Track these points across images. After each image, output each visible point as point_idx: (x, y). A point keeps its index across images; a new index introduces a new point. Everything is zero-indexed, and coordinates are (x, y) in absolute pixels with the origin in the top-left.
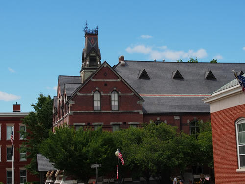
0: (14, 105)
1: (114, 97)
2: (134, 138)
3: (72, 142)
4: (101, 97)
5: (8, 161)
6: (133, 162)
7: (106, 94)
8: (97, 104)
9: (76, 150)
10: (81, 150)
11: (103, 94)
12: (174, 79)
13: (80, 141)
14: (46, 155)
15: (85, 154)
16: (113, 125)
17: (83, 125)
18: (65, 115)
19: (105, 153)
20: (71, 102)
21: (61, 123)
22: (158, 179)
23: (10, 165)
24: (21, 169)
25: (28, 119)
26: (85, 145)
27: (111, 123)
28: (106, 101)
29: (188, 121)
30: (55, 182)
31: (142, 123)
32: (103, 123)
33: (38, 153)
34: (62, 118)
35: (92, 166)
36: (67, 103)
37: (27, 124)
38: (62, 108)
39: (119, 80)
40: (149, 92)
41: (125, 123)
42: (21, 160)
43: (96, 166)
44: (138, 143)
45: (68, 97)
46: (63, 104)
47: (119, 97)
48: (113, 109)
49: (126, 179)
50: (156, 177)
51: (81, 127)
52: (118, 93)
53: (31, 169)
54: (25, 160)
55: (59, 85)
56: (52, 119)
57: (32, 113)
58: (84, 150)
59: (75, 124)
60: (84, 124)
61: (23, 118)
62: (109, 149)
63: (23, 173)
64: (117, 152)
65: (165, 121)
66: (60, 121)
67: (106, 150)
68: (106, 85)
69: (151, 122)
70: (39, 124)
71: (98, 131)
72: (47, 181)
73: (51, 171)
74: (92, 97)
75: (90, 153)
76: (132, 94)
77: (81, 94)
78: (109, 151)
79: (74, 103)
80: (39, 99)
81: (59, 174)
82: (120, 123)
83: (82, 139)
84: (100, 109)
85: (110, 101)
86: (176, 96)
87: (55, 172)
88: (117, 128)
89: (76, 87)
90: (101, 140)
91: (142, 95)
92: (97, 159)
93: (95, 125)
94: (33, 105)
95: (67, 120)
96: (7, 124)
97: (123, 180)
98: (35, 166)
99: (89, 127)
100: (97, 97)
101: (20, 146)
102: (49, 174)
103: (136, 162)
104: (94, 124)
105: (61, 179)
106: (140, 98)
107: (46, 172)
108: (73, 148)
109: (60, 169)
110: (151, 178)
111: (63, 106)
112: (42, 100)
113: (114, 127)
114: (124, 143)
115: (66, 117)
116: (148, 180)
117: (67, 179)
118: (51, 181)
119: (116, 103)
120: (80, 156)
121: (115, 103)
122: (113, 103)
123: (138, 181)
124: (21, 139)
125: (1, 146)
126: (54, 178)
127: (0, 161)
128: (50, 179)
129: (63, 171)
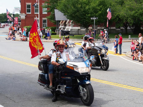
2: (119, 1)
3: (79, 2)
5: (35, 13)
6: (117, 17)
9: (81, 7)
10: (85, 8)
13: (84, 2)
15: (87, 10)
19: (100, 10)
22: (133, 28)
24: (44, 19)
26: (87, 5)
30: (66, 28)
33: (56, 9)
35: (91, 18)
42: (43, 13)
43: (94, 19)
44: (122, 5)
49: (112, 28)
50: (132, 28)
53: (50, 19)
54: (46, 13)
58: (87, 7)
62: (103, 8)
63: (45, 21)
64: (108, 10)
67: (101, 9)
72: (60, 27)
73: (63, 21)
75: (91, 10)
78: (103, 9)
81: (69, 23)
87: (66, 21)
90: (98, 2)
92: (95, 14)
97: (110, 28)
98: (53, 17)
101: (43, 4)
102: (62, 23)
103: (119, 17)
105: (70, 26)
107: (60, 21)
108: (80, 6)
109: (71, 20)
110: (128, 28)
114: (112, 4)
116: (126, 29)
117: (74, 26)
118: (63, 27)
120: (84, 11)
123: (119, 29)
125: (31, 3)
126: (65, 25)
127: (30, 13)
128: (62, 25)
129: (72, 21)
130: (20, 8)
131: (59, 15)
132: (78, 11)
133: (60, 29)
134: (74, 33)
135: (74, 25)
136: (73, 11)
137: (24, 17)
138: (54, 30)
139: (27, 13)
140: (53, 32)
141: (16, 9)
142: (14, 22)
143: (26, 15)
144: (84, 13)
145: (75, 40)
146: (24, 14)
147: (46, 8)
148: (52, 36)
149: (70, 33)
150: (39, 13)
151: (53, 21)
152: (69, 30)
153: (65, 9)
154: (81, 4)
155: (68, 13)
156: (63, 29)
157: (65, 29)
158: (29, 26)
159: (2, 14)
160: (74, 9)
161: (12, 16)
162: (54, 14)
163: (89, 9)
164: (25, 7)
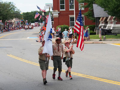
5: (70, 10)
14: (101, 5)
23: (72, 13)
30: (107, 26)
33: (95, 3)
42: (80, 9)
53: (88, 16)
72: (100, 25)
73: (103, 18)
81: (110, 19)
87: (107, 18)
98: (92, 13)
102: (102, 20)
105: (112, 23)
107: (99, 18)
109: (112, 16)
117: (117, 23)
118: (103, 25)
126: (106, 22)
127: (64, 10)
128: (103, 23)
129: (114, 17)
130: (52, 5)
131: (98, 11)
133: (100, 27)
134: (117, 31)
135: (116, 21)
136: (115, 5)
137: (57, 15)
138: (92, 29)
139: (61, 10)
140: (92, 32)
141: (48, 5)
142: (45, 21)
143: (59, 12)
145: (118, 40)
146: (57, 11)
148: (91, 36)
149: (112, 32)
150: (74, 10)
151: (91, 18)
152: (111, 29)
153: (105, 4)
155: (109, 8)
156: (103, 27)
157: (106, 28)
158: (63, 26)
159: (32, 12)
160: (116, 3)
161: (43, 14)
162: (93, 10)
164: (58, 3)
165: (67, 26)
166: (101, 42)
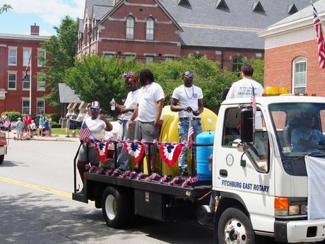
0: (32, 27)
1: (150, 25)
2: (170, 72)
3: (102, 72)
4: (135, 23)
5: (24, 89)
7: (140, 21)
8: (130, 32)
9: (106, 81)
10: (111, 82)
11: (137, 21)
12: (217, 8)
13: (111, 72)
14: (71, 85)
15: (116, 86)
16: (147, 56)
17: (113, 55)
18: (92, 42)
20: (101, 28)
21: (88, 50)
23: (27, 94)
24: (39, 99)
25: (49, 43)
26: (116, 77)
27: (145, 54)
28: (140, 29)
29: (231, 58)
31: (179, 56)
32: (135, 54)
33: (62, 82)
34: (88, 45)
36: (96, 28)
37: (48, 49)
38: (89, 34)
39: (156, 6)
40: (190, 21)
41: (160, 55)
42: (38, 90)
44: (175, 79)
45: (98, 21)
46: (90, 29)
47: (155, 24)
48: (147, 38)
51: (111, 56)
52: (154, 20)
53: (50, 99)
54: (43, 89)
55: (86, 7)
56: (76, 46)
57: (53, 38)
58: (116, 82)
59: (104, 52)
60: (114, 53)
61: (43, 42)
63: (41, 104)
65: (205, 56)
66: (86, 48)
68: (141, 10)
69: (190, 55)
70: (61, 50)
71: (130, 62)
72: (68, 114)
73: (73, 104)
74: (125, 23)
75: (122, 86)
76: (171, 22)
77: (112, 19)
79: (103, 28)
80: (64, 21)
81: (83, 107)
82: (155, 55)
83: (112, 70)
84: (133, 37)
85: (145, 29)
86: (219, 28)
87: (78, 105)
88: (151, 59)
89: (106, 11)
91: (181, 24)
93: (126, 55)
94: (55, 28)
95: (94, 47)
96: (24, 48)
98: (57, 97)
99: (120, 58)
100: (130, 23)
101: (38, 73)
102: (71, 107)
104: (125, 53)
105: (86, 113)
106: (178, 28)
107: (68, 104)
108: (103, 79)
109: (87, 101)
111: (91, 31)
112: (67, 23)
113: (147, 59)
115: (93, 44)
119: (152, 32)
120: (110, 88)
121: (150, 32)
122: (148, 32)
124: (39, 66)
125: (16, 72)
126: (77, 111)
127: (15, 89)
128: (72, 112)
129: (89, 104)
131: (67, 94)
132: (100, 87)
133: (68, 118)
136: (92, 87)
137: (4, 96)
138: (56, 119)
139: (9, 89)
140: (55, 123)
143: (7, 92)
144: (110, 91)
146: (3, 89)
147: (44, 80)
148: (53, 130)
150: (30, 89)
151: (55, 104)
154: (106, 76)
156: (72, 118)
157: (76, 119)
158: (11, 113)
162: (58, 92)
163: (119, 83)
164: (6, 78)
165: (19, 113)
166: (68, 139)
